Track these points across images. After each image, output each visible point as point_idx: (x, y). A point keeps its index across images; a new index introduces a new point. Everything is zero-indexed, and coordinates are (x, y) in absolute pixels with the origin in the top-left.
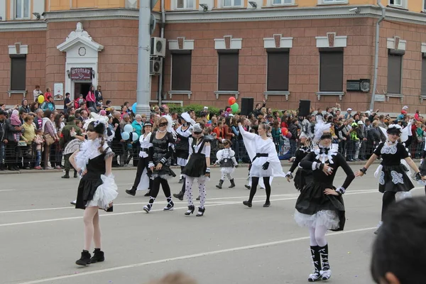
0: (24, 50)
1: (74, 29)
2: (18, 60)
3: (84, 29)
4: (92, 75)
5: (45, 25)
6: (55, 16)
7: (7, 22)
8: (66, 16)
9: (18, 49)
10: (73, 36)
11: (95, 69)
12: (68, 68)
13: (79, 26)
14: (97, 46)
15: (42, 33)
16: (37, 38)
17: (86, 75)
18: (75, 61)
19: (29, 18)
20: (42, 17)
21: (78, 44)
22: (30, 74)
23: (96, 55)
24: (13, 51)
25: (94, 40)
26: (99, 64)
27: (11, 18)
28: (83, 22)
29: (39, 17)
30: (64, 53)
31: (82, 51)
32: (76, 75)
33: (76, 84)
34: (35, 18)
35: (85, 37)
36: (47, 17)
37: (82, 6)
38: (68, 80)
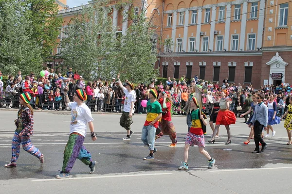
0: (251, 64)
1: (275, 55)
2: (249, 68)
3: (279, 55)
4: (282, 77)
5: (261, 53)
6: (266, 49)
7: (245, 52)
8: (271, 49)
9: (249, 64)
10: (274, 59)
11: (284, 74)
12: (271, 73)
13: (277, 54)
14: (285, 63)
15: (260, 57)
16: (258, 60)
17: (279, 76)
18: (274, 70)
19: (255, 50)
20: (260, 50)
21: (277, 62)
22: (253, 75)
23: (285, 67)
24: (246, 64)
25: (284, 60)
26: (286, 71)
27: (247, 50)
28: (279, 52)
29: (259, 50)
30: (269, 66)
31: (278, 65)
32: (274, 76)
33: (274, 80)
34: (257, 50)
35: (279, 59)
36: (263, 49)
38: (270, 79)
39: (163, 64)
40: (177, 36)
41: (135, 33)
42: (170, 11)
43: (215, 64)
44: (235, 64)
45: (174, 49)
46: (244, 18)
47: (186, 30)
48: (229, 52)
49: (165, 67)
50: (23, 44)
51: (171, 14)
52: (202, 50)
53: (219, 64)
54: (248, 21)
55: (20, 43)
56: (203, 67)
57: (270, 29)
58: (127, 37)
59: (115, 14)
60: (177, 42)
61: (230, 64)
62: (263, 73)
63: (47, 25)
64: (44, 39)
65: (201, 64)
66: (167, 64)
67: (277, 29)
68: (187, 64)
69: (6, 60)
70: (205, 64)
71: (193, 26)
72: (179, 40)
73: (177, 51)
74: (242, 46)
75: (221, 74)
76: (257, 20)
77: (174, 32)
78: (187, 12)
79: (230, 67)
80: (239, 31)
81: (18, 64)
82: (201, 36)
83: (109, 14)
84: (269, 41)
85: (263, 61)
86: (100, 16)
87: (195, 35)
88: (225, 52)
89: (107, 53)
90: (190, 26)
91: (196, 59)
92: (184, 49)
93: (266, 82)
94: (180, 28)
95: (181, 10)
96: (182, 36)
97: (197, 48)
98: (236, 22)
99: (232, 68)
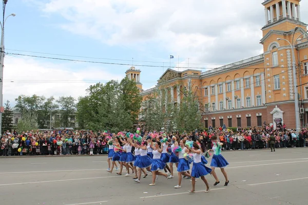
0: (261, 114)
1: (275, 107)
2: (259, 117)
3: (278, 107)
4: (281, 120)
5: (266, 107)
6: (269, 104)
7: (255, 107)
8: (272, 104)
9: (259, 114)
10: (275, 109)
11: (282, 118)
12: (274, 119)
13: (276, 106)
14: (282, 112)
15: (266, 109)
16: (264, 111)
17: (279, 120)
18: (276, 116)
19: (261, 105)
21: (276, 112)
22: (263, 121)
23: (282, 114)
24: (257, 115)
25: (281, 110)
29: (264, 105)
30: (272, 114)
31: (278, 114)
32: (276, 121)
33: (277, 123)
35: (278, 109)
36: (267, 105)
37: (278, 100)
38: (274, 122)
39: (205, 119)
40: (211, 101)
41: (186, 102)
42: (205, 87)
43: (237, 117)
44: (250, 116)
45: (211, 109)
46: (252, 86)
47: (217, 97)
48: (245, 108)
49: (206, 121)
50: (120, 115)
51: (206, 88)
52: (228, 109)
53: (240, 116)
54: (255, 87)
55: (118, 115)
56: (230, 119)
57: (270, 91)
58: (181, 105)
59: (172, 92)
60: (212, 105)
61: (247, 116)
62: (269, 119)
63: (133, 102)
64: (132, 110)
65: (228, 117)
66: (207, 119)
67: (274, 91)
68: (220, 118)
69: (112, 125)
70: (231, 117)
71: (220, 94)
72: (214, 104)
73: (212, 110)
74: (253, 104)
75: (242, 122)
76: (261, 86)
77: (209, 99)
78: (216, 86)
79: (247, 117)
80: (250, 94)
81: (118, 127)
82: (227, 100)
83: (169, 92)
84: (270, 99)
85: (268, 112)
86: (164, 94)
87: (223, 99)
88: (243, 108)
89: (171, 116)
90: (219, 94)
91: (225, 114)
92: (217, 108)
93: (271, 125)
94: (213, 96)
95: (212, 85)
96: (215, 101)
97: (225, 107)
98: (247, 89)
99: (249, 118)
